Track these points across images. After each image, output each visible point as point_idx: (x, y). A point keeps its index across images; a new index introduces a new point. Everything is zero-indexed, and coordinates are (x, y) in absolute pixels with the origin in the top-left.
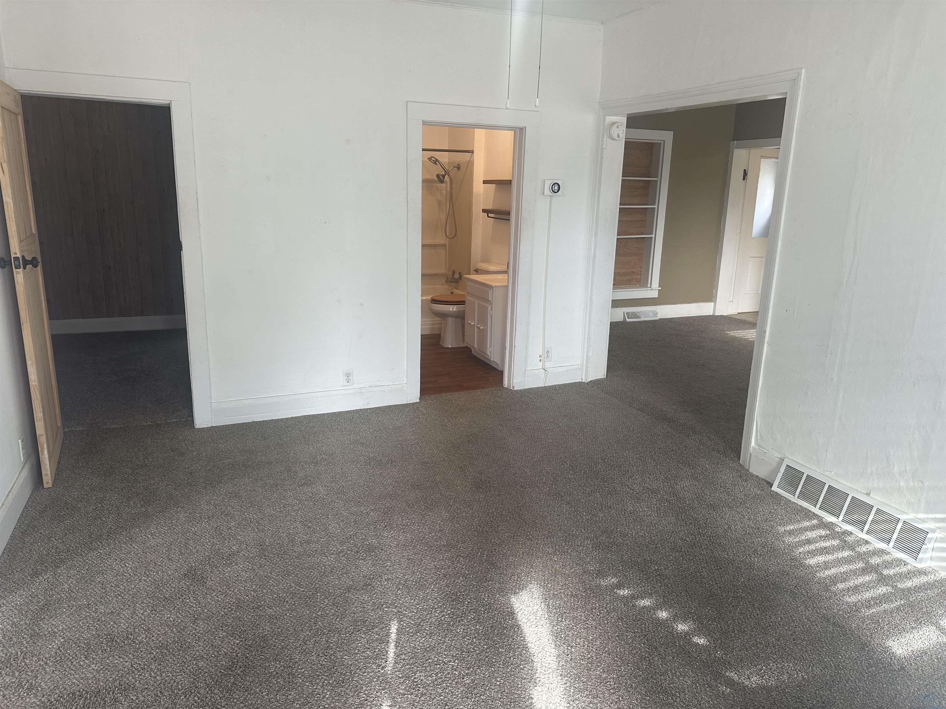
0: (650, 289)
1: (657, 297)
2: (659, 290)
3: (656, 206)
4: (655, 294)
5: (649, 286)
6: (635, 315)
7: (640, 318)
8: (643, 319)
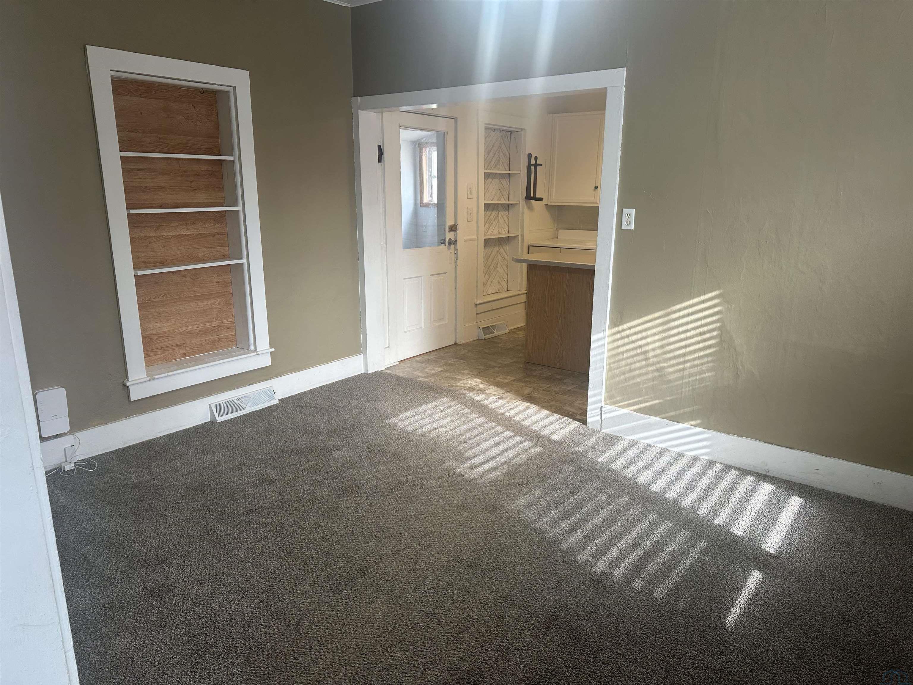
0: (255, 353)
1: (271, 364)
2: (271, 352)
3: (240, 208)
4: (266, 361)
5: (252, 348)
6: (233, 406)
7: (244, 408)
8: (249, 409)
